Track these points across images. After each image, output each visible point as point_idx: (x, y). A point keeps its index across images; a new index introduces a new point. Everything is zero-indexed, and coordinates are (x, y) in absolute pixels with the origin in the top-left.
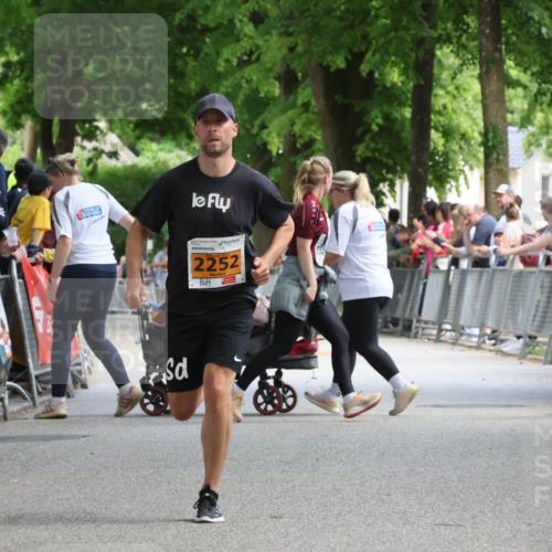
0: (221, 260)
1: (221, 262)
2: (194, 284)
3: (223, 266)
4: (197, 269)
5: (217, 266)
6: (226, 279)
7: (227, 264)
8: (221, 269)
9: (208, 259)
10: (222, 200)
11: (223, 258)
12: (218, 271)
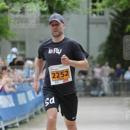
0: (61, 73)
1: (61, 74)
2: (53, 83)
3: (62, 75)
4: (53, 78)
5: (60, 76)
6: (64, 80)
7: (64, 75)
8: (62, 77)
9: (57, 73)
10: (59, 50)
11: (62, 72)
12: (61, 78)
